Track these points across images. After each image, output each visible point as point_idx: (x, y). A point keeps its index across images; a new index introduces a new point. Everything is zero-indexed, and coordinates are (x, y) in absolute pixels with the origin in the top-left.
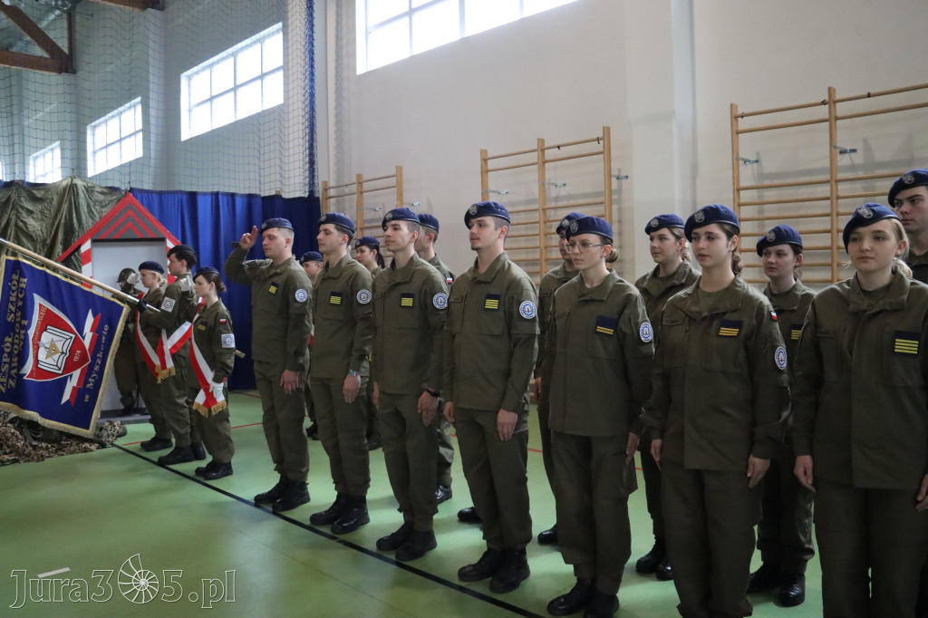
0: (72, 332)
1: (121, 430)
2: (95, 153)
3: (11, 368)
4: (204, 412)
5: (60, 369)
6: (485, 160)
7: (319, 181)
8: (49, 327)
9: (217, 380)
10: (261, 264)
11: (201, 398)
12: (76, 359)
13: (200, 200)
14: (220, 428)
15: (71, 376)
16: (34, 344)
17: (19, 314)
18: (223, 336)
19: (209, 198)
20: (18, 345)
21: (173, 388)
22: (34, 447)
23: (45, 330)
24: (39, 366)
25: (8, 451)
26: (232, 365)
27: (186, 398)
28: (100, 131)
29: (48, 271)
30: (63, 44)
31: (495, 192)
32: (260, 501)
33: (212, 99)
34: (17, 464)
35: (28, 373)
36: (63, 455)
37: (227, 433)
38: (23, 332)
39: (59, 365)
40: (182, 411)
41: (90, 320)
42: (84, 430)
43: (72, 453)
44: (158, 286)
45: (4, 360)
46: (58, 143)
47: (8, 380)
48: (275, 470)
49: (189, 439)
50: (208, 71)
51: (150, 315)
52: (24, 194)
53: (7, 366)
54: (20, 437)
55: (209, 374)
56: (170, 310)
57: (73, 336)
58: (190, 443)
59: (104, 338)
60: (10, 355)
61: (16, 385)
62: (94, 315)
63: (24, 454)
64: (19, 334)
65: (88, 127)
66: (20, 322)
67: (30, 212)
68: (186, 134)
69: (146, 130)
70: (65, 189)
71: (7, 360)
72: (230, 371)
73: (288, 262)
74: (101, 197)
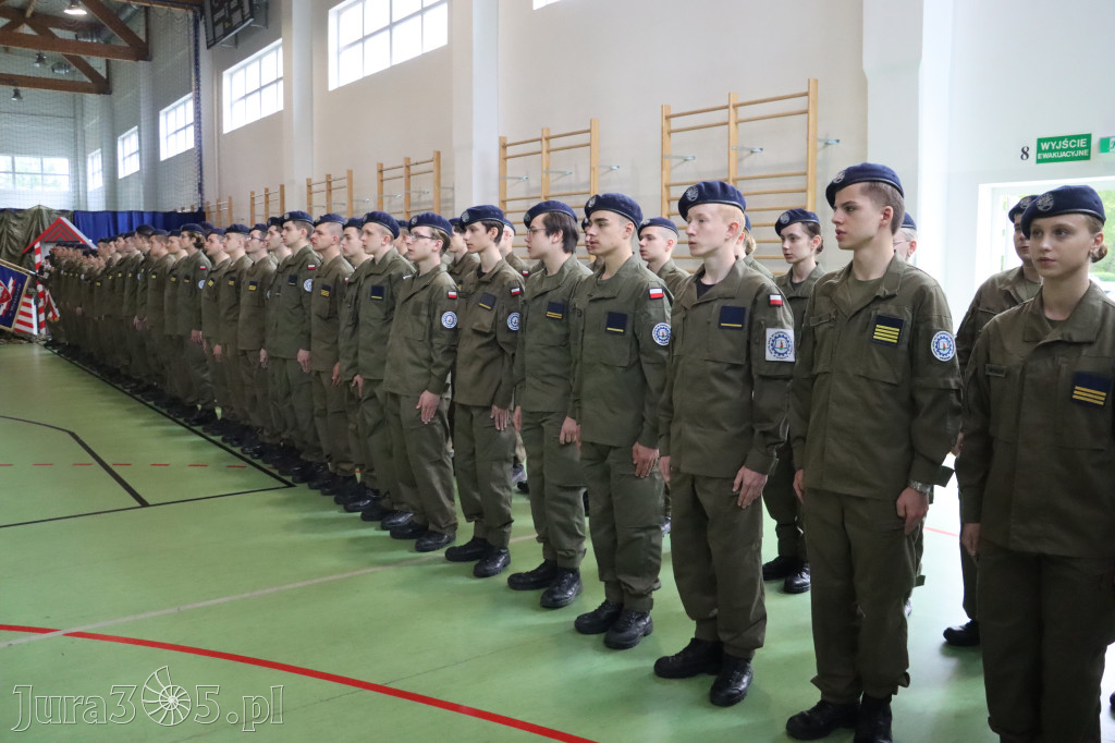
2: (124, 159)
6: (253, 199)
7: (205, 202)
13: (119, 215)
19: (126, 216)
28: (126, 141)
30: (104, 74)
41: (11, 282)
46: (99, 150)
52: (11, 216)
65: (119, 138)
67: (15, 225)
70: (35, 212)
74: (56, 216)
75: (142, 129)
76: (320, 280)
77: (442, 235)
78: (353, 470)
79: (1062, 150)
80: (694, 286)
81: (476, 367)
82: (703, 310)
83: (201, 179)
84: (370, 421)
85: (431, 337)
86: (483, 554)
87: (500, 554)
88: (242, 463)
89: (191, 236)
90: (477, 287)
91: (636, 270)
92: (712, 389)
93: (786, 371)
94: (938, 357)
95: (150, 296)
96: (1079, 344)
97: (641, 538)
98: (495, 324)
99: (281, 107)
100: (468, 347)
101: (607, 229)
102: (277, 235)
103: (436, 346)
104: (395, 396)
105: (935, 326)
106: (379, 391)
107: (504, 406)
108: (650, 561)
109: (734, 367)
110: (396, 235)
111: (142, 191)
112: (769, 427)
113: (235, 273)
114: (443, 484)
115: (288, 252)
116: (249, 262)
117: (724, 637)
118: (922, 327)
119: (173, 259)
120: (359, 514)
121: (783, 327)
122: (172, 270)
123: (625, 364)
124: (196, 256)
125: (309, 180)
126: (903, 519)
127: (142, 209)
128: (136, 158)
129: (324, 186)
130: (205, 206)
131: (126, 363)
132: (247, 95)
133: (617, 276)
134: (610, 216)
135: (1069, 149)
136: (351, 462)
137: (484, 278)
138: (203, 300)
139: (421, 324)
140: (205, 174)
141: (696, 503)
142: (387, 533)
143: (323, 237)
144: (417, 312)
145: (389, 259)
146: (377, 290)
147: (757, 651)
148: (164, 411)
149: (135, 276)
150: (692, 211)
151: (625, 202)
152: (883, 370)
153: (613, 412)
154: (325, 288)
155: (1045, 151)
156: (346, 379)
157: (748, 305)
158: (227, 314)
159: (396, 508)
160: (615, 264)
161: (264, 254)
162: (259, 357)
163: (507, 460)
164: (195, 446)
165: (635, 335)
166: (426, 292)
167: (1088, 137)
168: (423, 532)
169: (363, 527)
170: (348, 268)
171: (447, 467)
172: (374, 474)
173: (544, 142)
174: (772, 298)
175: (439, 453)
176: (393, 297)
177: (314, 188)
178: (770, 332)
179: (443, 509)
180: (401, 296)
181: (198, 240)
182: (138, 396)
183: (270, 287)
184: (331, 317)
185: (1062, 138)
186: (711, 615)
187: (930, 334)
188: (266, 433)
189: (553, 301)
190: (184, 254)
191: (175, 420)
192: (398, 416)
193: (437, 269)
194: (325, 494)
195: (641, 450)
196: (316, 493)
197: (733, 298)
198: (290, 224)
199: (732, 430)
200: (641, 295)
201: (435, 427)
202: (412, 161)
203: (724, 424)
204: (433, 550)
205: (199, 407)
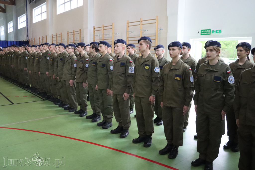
2: (9, 28)
6: (40, 39)
13: (8, 42)
19: (10, 42)
28: (10, 24)
46: (3, 26)
65: (8, 23)
68: (19, 28)
69: (13, 27)
75: (14, 22)
76: (51, 57)
77: (74, 48)
78: (58, 97)
79: (205, 32)
80: (117, 59)
81: (80, 75)
82: (118, 63)
83: (28, 34)
84: (60, 86)
85: (72, 69)
86: (81, 113)
87: (85, 112)
88: (35, 96)
89: (24, 47)
90: (80, 59)
91: (108, 56)
92: (119, 78)
93: (132, 75)
94: (156, 72)
95: (15, 60)
96: (177, 69)
97: (109, 107)
98: (83, 66)
99: (46, 18)
100: (78, 71)
101: (102, 48)
102: (42, 47)
103: (73, 71)
104: (65, 81)
105: (155, 66)
106: (62, 80)
107: (85, 83)
108: (111, 112)
109: (123, 74)
110: (65, 48)
111: (14, 36)
112: (129, 85)
113: (33, 55)
114: (74, 99)
115: (44, 51)
116: (36, 53)
117: (123, 125)
118: (153, 66)
119: (20, 52)
120: (58, 105)
121: (132, 66)
122: (20, 55)
123: (105, 74)
124: (25, 52)
125: (52, 35)
126: (150, 101)
127: (14, 40)
128: (12, 28)
129: (56, 36)
130: (29, 40)
131: (10, 75)
132: (38, 15)
133: (104, 57)
134: (102, 45)
135: (207, 32)
136: (57, 95)
137: (81, 57)
138: (27, 61)
139: (70, 66)
140: (29, 33)
141: (117, 99)
142: (63, 109)
143: (51, 48)
144: (69, 64)
145: (64, 53)
146: (61, 59)
147: (129, 128)
148: (18, 85)
149: (12, 56)
150: (116, 45)
151: (105, 43)
152: (146, 74)
153: (103, 83)
154: (52, 59)
155: (202, 32)
156: (55, 78)
157: (125, 62)
158: (32, 64)
159: (66, 104)
160: (104, 54)
161: (40, 51)
162: (38, 73)
163: (86, 93)
164: (25, 93)
165: (107, 68)
166: (71, 59)
167: (210, 30)
168: (70, 109)
169: (59, 108)
170: (56, 55)
171: (75, 95)
172: (61, 97)
173: (103, 28)
174: (130, 61)
175: (74, 92)
176: (64, 61)
177: (54, 37)
178: (129, 67)
179: (74, 104)
180: (66, 61)
181: (26, 48)
182: (13, 82)
183: (41, 59)
184: (53, 65)
185: (205, 30)
186: (121, 121)
187: (154, 68)
188: (40, 90)
189: (94, 62)
190: (23, 51)
191: (21, 87)
192: (65, 85)
193: (73, 55)
194: (52, 102)
195: (108, 90)
196: (50, 102)
197: (123, 61)
198: (45, 45)
199: (123, 86)
200: (108, 60)
201: (73, 87)
202: (75, 31)
203: (121, 84)
204: (72, 112)
205: (26, 84)
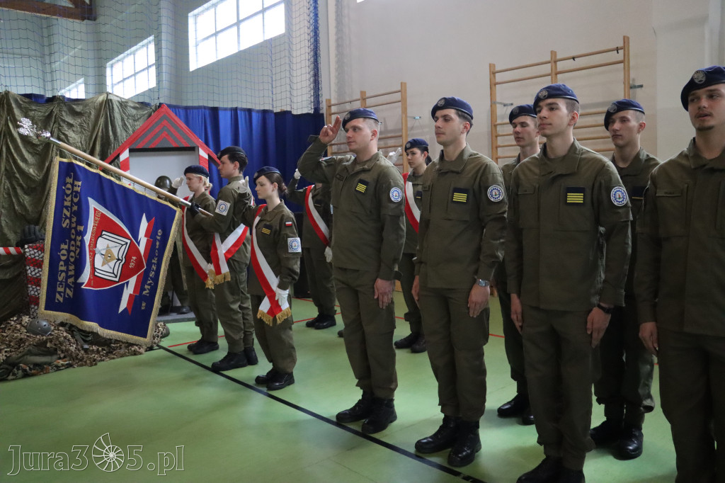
0: (127, 237)
1: (165, 332)
2: (113, 86)
3: (68, 277)
4: (268, 320)
5: (116, 277)
7: (323, 99)
8: (104, 233)
9: (282, 286)
10: (341, 160)
11: (265, 306)
12: (132, 265)
14: (283, 336)
15: (127, 283)
16: (90, 251)
17: (74, 220)
18: (289, 240)
20: (75, 253)
21: (227, 293)
22: (86, 351)
23: (101, 236)
24: (96, 274)
25: (62, 356)
26: (298, 271)
27: (239, 303)
29: (102, 174)
31: (501, 103)
32: (342, 420)
33: (216, 34)
34: (71, 369)
35: (86, 282)
36: (114, 358)
37: (291, 342)
38: (79, 238)
39: (115, 273)
40: (235, 317)
41: (144, 225)
42: (142, 339)
43: (122, 356)
44: (203, 190)
45: (61, 268)
47: (65, 290)
48: (357, 385)
49: (242, 344)
50: (213, 10)
51: (203, 218)
52: (65, 109)
53: (63, 274)
54: (72, 340)
55: (273, 281)
56: (225, 214)
57: (129, 241)
58: (243, 349)
59: (158, 243)
60: (67, 262)
61: (74, 295)
62: (148, 220)
63: (77, 359)
64: (75, 240)
65: (107, 65)
66: (75, 228)
67: (70, 126)
69: (158, 64)
70: (101, 104)
71: (63, 268)
72: (297, 278)
73: (376, 157)
74: (134, 112)
